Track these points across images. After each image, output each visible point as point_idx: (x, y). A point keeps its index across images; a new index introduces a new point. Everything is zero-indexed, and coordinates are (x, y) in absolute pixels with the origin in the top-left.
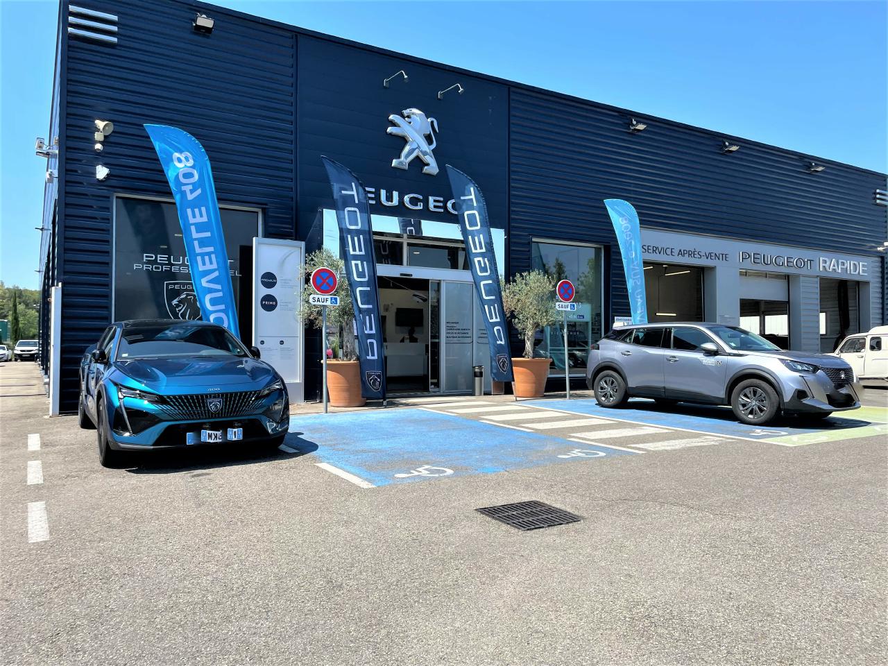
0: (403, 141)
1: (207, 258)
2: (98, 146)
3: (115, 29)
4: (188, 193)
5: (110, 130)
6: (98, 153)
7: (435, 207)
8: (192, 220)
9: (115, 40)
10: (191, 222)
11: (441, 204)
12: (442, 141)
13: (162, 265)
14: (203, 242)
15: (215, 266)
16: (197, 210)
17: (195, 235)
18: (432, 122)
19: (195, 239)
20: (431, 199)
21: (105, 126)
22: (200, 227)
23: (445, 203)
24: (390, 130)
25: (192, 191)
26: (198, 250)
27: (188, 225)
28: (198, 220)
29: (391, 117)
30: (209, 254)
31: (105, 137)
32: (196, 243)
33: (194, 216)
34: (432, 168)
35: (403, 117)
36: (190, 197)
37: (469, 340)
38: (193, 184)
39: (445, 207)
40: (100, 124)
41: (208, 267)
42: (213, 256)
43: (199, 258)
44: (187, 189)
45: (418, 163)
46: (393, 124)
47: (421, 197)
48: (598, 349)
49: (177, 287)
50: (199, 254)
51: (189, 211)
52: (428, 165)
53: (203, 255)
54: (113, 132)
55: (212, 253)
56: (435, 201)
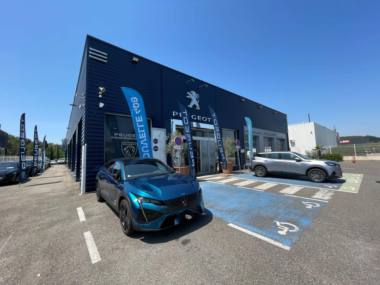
0: (190, 100)
1: (142, 134)
2: (100, 96)
3: (106, 58)
4: (136, 111)
5: (104, 91)
6: (100, 98)
7: (199, 119)
8: (137, 121)
9: (106, 61)
10: (137, 122)
11: (201, 118)
12: (201, 100)
13: (121, 137)
14: (141, 129)
15: (145, 137)
16: (139, 117)
17: (139, 126)
18: (198, 95)
19: (138, 128)
20: (198, 117)
21: (103, 89)
22: (140, 123)
23: (202, 118)
24: (187, 97)
25: (137, 111)
26: (139, 131)
27: (136, 123)
28: (139, 121)
29: (188, 93)
30: (143, 133)
31: (103, 93)
32: (139, 129)
33: (138, 120)
34: (198, 108)
35: (190, 93)
36: (137, 113)
37: (207, 158)
38: (137, 108)
39: (202, 119)
40: (101, 89)
41: (143, 137)
42: (145, 133)
43: (140, 134)
44: (136, 110)
45: (194, 106)
46: (188, 95)
47: (196, 116)
48: (255, 159)
49: (126, 144)
50: (140, 133)
51: (136, 118)
52: (197, 107)
53: (141, 133)
54: (105, 92)
55: (144, 132)
56: (199, 117)
